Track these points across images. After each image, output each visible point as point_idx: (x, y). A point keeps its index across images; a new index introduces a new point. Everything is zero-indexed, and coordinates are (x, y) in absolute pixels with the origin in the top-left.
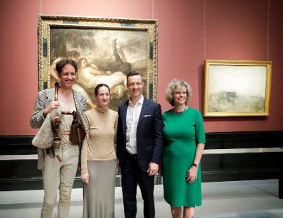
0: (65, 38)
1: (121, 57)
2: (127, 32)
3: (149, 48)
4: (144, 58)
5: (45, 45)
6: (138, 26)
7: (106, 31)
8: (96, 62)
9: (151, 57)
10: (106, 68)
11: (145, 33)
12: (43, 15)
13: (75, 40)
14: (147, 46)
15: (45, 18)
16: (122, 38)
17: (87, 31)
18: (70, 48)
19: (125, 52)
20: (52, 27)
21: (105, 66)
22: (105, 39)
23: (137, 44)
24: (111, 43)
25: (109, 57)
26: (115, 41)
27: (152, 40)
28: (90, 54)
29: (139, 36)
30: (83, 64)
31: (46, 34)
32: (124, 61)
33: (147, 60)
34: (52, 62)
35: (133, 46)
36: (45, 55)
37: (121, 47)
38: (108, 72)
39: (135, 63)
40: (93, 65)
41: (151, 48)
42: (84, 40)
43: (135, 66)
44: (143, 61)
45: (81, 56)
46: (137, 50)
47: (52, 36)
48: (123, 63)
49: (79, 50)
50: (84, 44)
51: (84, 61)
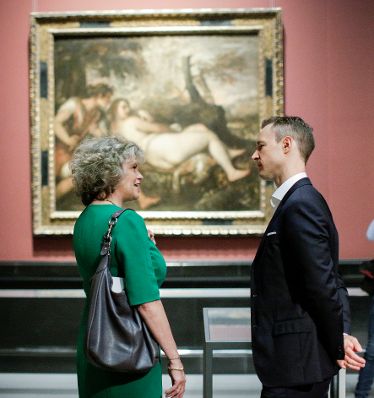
0: (83, 59)
2: (214, 38)
3: (263, 71)
4: (254, 93)
5: (44, 74)
6: (238, 25)
7: (168, 40)
8: (147, 105)
9: (269, 91)
10: (170, 118)
11: (253, 39)
13: (104, 60)
14: (258, 68)
15: (42, 21)
16: (203, 52)
17: (130, 40)
18: (93, 78)
19: (211, 81)
20: (58, 37)
21: (167, 113)
22: (168, 55)
23: (238, 63)
24: (179, 63)
25: (175, 95)
26: (189, 58)
27: (269, 54)
28: (135, 88)
29: (241, 46)
31: (45, 51)
32: (208, 101)
33: (258, 98)
34: (57, 107)
36: (44, 94)
37: (203, 72)
38: (175, 126)
39: (233, 106)
40: (143, 113)
41: (269, 72)
42: (122, 60)
43: (234, 112)
44: (251, 99)
45: (117, 95)
46: (237, 75)
47: (58, 55)
49: (112, 81)
50: (123, 68)
51: (122, 104)
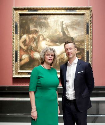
0: (29, 22)
1: (66, 33)
2: (70, 16)
3: (86, 26)
4: (83, 33)
5: (16, 26)
6: (78, 12)
7: (56, 16)
8: (49, 37)
9: (88, 33)
10: (56, 41)
11: (83, 16)
12: (15, 7)
13: (36, 22)
14: (84, 25)
15: (16, 9)
16: (67, 20)
17: (44, 16)
18: (32, 28)
19: (69, 29)
20: (21, 15)
21: (55, 39)
22: (56, 21)
23: (78, 24)
24: (59, 24)
25: (58, 33)
26: (62, 22)
27: (88, 21)
28: (45, 31)
29: (79, 18)
30: (41, 39)
31: (17, 19)
32: (68, 35)
33: (84, 35)
34: (20, 37)
35: (74, 25)
36: (16, 33)
37: (67, 26)
38: (58, 43)
39: (76, 37)
40: (48, 39)
41: (88, 27)
42: (41, 22)
43: (76, 39)
44: (82, 35)
45: (40, 33)
46: (78, 28)
47: (21, 20)
48: (68, 37)
49: (38, 29)
50: (42, 25)
51: (41, 36)
